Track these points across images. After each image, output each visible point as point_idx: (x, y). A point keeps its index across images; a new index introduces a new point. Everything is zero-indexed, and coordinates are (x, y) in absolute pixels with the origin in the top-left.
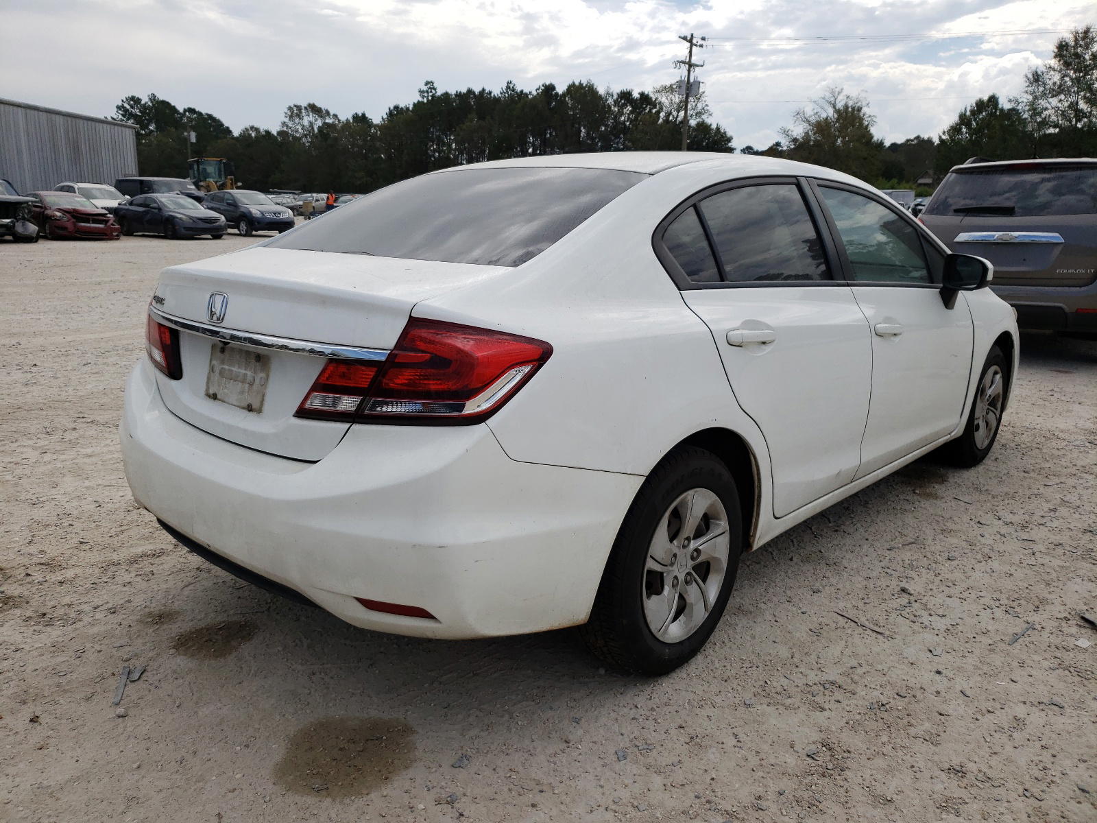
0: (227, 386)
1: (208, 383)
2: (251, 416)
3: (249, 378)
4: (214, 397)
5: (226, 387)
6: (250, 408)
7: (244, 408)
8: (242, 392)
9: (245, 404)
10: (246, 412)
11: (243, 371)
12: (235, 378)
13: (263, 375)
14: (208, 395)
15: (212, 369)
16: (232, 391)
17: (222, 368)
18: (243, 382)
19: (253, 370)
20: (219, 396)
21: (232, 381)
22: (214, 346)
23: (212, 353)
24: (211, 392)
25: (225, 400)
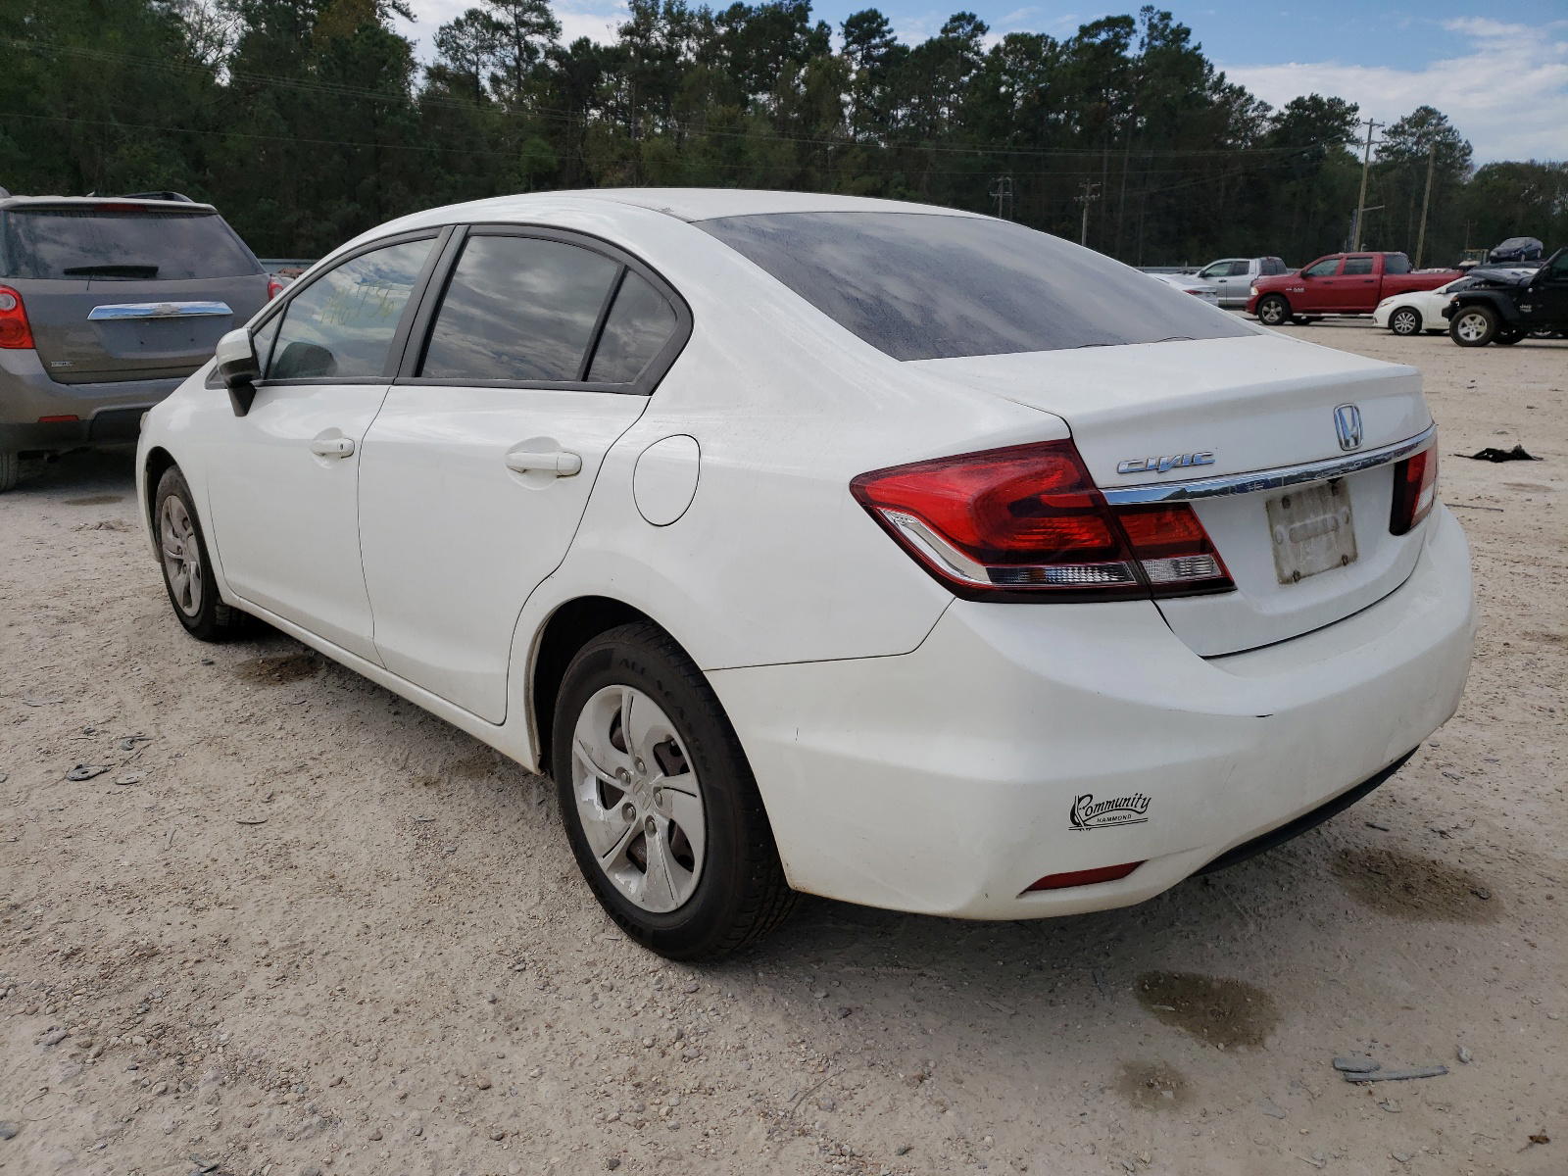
0: (1308, 550)
1: (1277, 564)
2: (1350, 570)
3: (1330, 524)
4: (1296, 577)
5: (1308, 553)
6: (1345, 561)
7: (1338, 566)
8: (1329, 547)
9: (1338, 559)
10: (1342, 568)
11: (1321, 518)
12: (1312, 534)
13: (1345, 509)
14: (1285, 581)
15: (1276, 540)
16: (1318, 553)
17: (1291, 530)
18: (1326, 532)
19: (1333, 509)
20: (1302, 573)
21: (1312, 539)
22: (1269, 505)
23: (1269, 516)
24: (1288, 573)
25: (1313, 571)
